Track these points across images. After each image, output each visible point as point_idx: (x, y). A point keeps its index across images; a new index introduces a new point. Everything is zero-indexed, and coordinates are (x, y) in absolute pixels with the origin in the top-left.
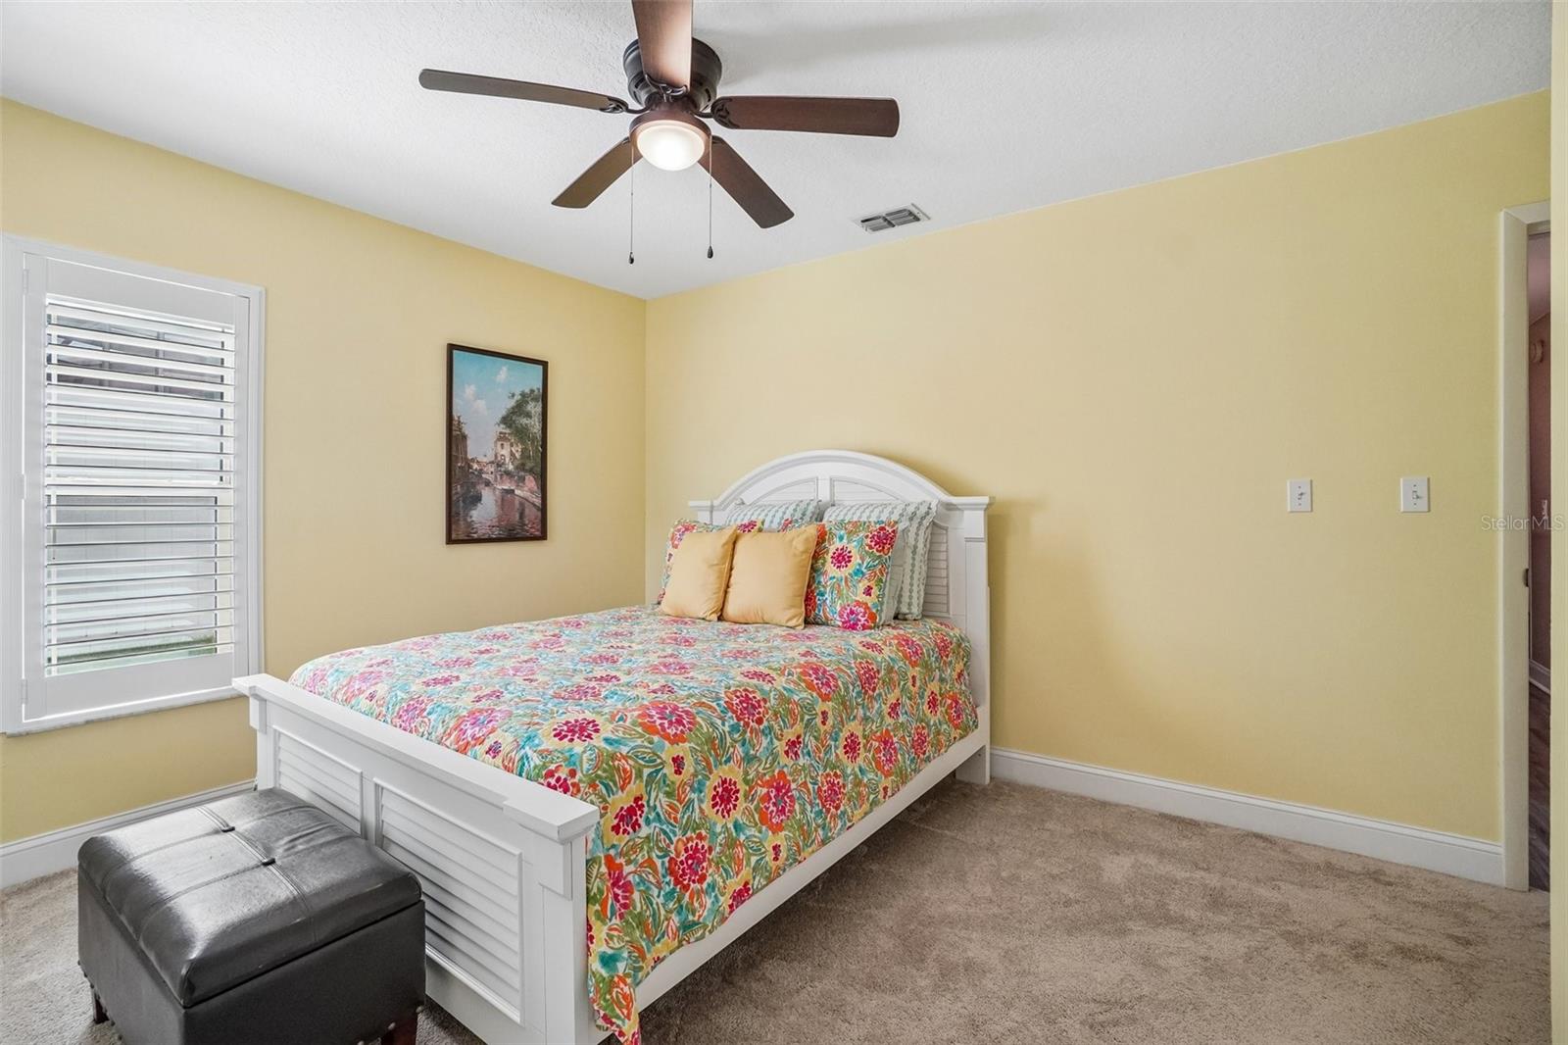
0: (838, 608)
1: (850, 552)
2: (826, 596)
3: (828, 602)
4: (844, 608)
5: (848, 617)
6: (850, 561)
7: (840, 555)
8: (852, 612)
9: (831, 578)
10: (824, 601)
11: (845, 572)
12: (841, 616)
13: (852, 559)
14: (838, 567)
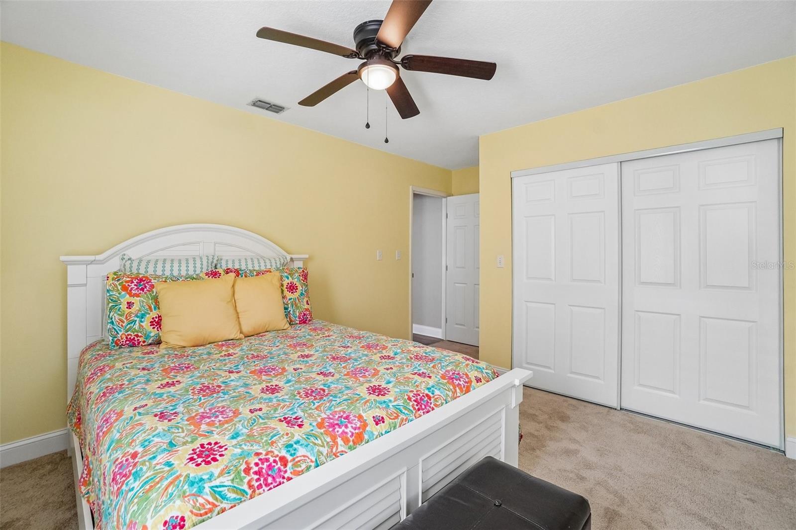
0: (298, 314)
1: (296, 284)
2: (289, 309)
3: (291, 312)
4: (300, 313)
5: (303, 317)
6: (297, 289)
7: (290, 286)
8: (305, 315)
9: (290, 299)
10: (289, 312)
11: (296, 295)
12: (299, 318)
13: (298, 288)
14: (292, 293)
